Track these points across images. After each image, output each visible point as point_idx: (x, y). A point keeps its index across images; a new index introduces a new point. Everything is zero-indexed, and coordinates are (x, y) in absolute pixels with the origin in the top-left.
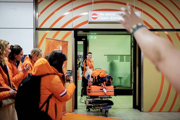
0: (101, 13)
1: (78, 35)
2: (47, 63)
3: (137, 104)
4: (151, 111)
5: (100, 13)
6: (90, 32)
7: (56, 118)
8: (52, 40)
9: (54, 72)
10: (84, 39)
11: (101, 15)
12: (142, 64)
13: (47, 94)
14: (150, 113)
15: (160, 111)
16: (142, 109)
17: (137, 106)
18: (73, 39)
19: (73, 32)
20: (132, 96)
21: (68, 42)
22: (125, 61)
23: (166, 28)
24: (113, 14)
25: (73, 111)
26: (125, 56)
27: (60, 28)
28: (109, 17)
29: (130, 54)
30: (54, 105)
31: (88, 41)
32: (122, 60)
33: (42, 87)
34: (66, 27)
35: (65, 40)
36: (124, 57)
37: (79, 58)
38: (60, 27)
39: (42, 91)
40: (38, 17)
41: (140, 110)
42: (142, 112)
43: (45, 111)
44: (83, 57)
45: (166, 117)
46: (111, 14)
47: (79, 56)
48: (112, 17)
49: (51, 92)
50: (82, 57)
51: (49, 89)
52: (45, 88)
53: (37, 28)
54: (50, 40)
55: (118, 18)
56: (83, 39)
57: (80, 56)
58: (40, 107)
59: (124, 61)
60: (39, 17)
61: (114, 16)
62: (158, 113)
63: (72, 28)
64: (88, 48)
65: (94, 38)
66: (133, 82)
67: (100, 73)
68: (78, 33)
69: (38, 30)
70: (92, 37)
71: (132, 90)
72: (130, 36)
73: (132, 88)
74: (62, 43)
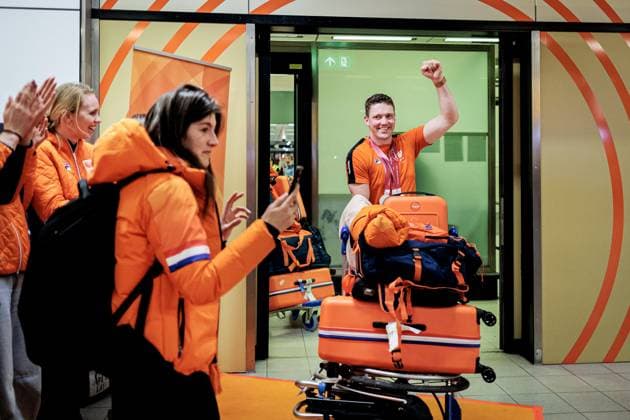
1: (273, 50)
3: (517, 334)
6: (323, 30)
8: (160, 59)
10: (299, 67)
12: (535, 167)
14: (567, 367)
15: (610, 359)
16: (538, 351)
17: (520, 341)
18: (253, 62)
19: (251, 27)
20: (498, 301)
21: (228, 70)
22: (465, 156)
23: (625, 19)
25: (250, 369)
26: (465, 139)
27: (194, 10)
29: (486, 131)
31: (314, 79)
32: (453, 154)
35: (219, 62)
36: (461, 140)
37: (275, 153)
41: (530, 357)
42: (536, 368)
43: (134, 326)
44: (292, 149)
47: (277, 146)
50: (287, 150)
53: (95, 7)
54: (152, 58)
56: (292, 66)
57: (281, 147)
59: (461, 159)
63: (246, 12)
64: (313, 104)
65: (338, 63)
66: (498, 245)
67: (371, 217)
68: (272, 35)
69: (101, 19)
70: (330, 59)
71: (497, 277)
72: (483, 56)
73: (498, 270)
74: (202, 73)
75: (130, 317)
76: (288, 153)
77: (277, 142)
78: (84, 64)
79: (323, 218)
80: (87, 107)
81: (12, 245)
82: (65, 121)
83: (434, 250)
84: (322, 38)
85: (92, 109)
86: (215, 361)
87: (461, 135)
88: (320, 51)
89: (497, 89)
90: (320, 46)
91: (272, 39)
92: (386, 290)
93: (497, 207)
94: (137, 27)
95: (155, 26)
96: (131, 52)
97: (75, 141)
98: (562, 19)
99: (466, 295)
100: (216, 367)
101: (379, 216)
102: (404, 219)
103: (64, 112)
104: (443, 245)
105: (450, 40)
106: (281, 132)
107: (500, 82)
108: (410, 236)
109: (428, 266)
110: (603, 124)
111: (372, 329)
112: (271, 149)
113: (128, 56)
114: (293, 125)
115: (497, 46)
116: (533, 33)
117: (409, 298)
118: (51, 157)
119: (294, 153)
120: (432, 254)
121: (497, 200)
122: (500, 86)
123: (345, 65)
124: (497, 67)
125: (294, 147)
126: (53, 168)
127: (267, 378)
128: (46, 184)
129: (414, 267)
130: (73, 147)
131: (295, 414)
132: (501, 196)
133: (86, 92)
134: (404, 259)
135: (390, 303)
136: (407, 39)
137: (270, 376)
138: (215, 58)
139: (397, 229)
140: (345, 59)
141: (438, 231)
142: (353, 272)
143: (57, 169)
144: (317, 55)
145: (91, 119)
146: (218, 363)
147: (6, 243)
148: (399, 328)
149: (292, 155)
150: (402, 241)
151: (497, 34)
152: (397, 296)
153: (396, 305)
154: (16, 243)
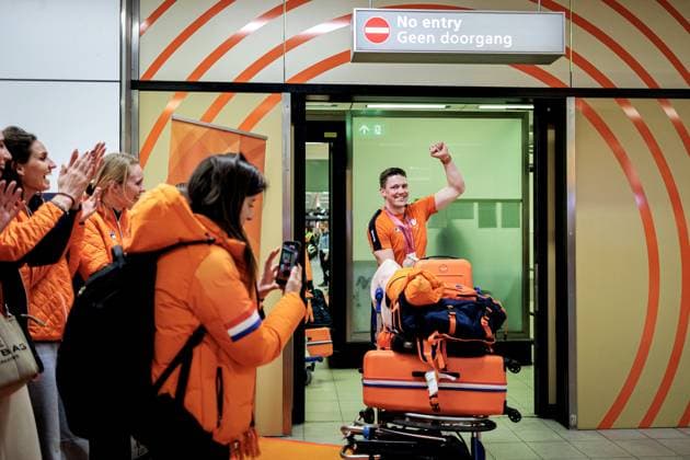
0: (403, 17)
1: (308, 118)
2: (178, 199)
3: (552, 399)
4: (606, 425)
5: (399, 18)
6: (356, 98)
7: (219, 424)
8: (198, 128)
9: (207, 234)
10: (334, 135)
11: (405, 25)
12: (570, 233)
13: (178, 326)
14: (603, 432)
15: (646, 424)
16: (572, 416)
17: (554, 406)
18: (289, 131)
19: (287, 96)
20: (532, 367)
21: (264, 139)
22: (499, 222)
23: (663, 84)
24: (452, 24)
25: (287, 433)
26: (499, 205)
28: (438, 32)
29: (520, 197)
30: (214, 372)
31: (349, 148)
32: (487, 221)
33: (161, 298)
34: (256, 79)
35: (255, 131)
36: (495, 206)
37: (310, 220)
38: (230, 78)
39: (161, 312)
40: (140, 35)
41: (565, 422)
42: (571, 432)
43: (173, 396)
45: (670, 449)
46: (443, 20)
47: (311, 214)
48: (450, 36)
49: (198, 318)
50: (321, 217)
51: (187, 304)
52: (172, 301)
53: (135, 78)
54: (191, 128)
55: (474, 40)
56: (327, 135)
57: (315, 214)
58: (154, 380)
59: (495, 225)
60: (143, 36)
61: (456, 30)
62: (638, 434)
63: (281, 81)
64: (348, 172)
65: (372, 131)
66: (532, 310)
67: (411, 279)
68: (307, 104)
69: (140, 90)
70: (364, 128)
71: (532, 342)
72: (517, 123)
73: (532, 336)
74: (238, 142)
75: (170, 387)
76: (323, 220)
77: (312, 210)
78: (123, 135)
79: (357, 284)
80: (133, 177)
81: (58, 312)
82: (113, 192)
83: (465, 307)
84: (357, 107)
85: (138, 179)
86: (253, 424)
87: (495, 201)
88: (354, 119)
89: (531, 156)
90: (355, 114)
91: (307, 108)
92: (425, 342)
93: (532, 274)
94: (175, 97)
95: (193, 97)
96: (170, 122)
97: (119, 209)
98: (598, 86)
99: (493, 346)
100: (254, 430)
101: (418, 277)
102: (440, 280)
103: (112, 183)
104: (473, 302)
105: (484, 107)
106: (315, 200)
107: (535, 148)
108: (445, 295)
109: (461, 321)
110: (639, 190)
111: (412, 378)
112: (307, 217)
113: (166, 127)
114: (327, 193)
115: (531, 113)
116: (568, 99)
117: (444, 350)
118: (98, 227)
119: (329, 220)
120: (464, 310)
121: (532, 266)
122: (535, 153)
123: (379, 133)
124: (531, 134)
125: (329, 214)
126: (99, 237)
127: (304, 442)
128: (93, 253)
129: (449, 322)
130: (117, 216)
131: (343, 457)
132: (535, 262)
133: (133, 163)
134: (440, 315)
135: (428, 354)
136: (441, 107)
137: (307, 440)
138: (251, 127)
139: (433, 288)
140: (379, 127)
141: (467, 290)
142: (388, 329)
143: (103, 236)
144: (352, 124)
145: (137, 188)
146: (256, 427)
147: (53, 310)
148: (437, 376)
149: (326, 222)
150: (438, 299)
151: (531, 100)
152: (434, 348)
153: (434, 355)
154: (62, 311)
